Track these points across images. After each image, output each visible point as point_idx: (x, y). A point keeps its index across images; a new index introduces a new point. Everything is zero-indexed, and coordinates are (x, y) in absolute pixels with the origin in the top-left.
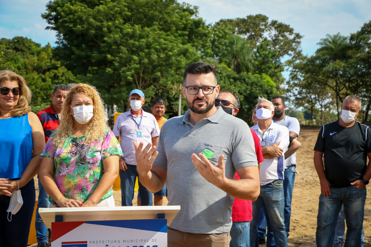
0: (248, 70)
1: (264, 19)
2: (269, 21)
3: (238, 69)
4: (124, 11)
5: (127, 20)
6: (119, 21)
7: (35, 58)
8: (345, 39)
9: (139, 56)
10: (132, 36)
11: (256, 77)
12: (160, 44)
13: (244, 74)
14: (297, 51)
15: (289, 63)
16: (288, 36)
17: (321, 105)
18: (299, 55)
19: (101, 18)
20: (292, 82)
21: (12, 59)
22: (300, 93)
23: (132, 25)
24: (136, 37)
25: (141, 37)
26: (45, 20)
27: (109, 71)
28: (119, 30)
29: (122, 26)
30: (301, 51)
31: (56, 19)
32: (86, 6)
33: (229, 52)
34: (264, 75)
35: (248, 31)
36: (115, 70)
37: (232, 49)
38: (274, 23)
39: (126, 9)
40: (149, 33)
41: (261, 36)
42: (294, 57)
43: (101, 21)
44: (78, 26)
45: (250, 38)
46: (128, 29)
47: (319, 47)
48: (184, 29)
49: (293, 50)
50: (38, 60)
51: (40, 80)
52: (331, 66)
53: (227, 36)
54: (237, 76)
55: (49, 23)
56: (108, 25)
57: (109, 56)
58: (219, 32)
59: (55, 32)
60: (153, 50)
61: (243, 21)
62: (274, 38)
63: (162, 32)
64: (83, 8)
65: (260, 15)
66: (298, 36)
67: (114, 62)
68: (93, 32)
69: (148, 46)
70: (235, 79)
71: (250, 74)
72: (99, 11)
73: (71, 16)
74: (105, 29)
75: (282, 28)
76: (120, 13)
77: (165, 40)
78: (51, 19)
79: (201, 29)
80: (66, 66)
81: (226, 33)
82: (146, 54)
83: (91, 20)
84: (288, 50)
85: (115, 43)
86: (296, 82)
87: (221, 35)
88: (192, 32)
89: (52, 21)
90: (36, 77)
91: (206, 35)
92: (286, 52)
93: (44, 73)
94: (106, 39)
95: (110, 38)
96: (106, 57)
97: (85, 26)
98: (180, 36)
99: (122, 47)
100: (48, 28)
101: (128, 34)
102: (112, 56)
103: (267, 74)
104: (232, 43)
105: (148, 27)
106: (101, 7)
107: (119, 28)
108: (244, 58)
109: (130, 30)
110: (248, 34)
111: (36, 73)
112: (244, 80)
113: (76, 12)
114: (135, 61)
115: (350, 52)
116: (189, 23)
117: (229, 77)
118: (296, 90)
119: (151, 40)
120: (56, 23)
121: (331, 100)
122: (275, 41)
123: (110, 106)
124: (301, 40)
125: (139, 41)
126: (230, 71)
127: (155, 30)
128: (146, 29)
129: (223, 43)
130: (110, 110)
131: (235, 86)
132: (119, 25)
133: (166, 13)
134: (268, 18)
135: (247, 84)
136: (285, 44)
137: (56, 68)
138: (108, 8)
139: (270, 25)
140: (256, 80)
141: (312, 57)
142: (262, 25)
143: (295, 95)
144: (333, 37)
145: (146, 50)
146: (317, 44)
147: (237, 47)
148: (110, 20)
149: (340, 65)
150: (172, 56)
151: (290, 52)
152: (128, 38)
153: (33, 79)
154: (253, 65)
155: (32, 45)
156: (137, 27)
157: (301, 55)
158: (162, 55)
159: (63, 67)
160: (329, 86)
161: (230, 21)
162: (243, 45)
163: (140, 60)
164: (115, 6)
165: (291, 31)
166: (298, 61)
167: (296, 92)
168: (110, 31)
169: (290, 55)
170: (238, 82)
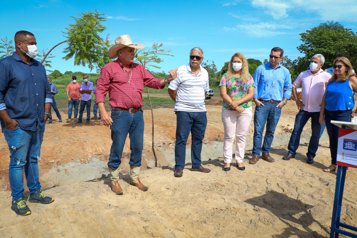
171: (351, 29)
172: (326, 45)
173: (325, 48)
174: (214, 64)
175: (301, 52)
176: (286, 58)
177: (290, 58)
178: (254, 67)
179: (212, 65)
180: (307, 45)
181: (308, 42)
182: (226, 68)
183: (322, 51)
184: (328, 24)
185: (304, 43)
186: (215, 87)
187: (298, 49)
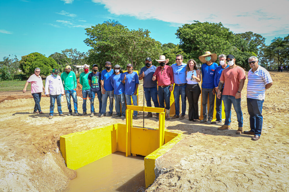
0: (246, 51)
1: (252, 33)
2: (253, 34)
3: (243, 50)
4: (203, 30)
5: (204, 33)
6: (201, 33)
7: (174, 49)
8: (282, 39)
9: (209, 45)
10: (206, 38)
11: (249, 53)
12: (217, 41)
13: (245, 52)
14: (263, 44)
15: (260, 48)
16: (260, 39)
17: (270, 63)
18: (264, 45)
19: (195, 33)
20: (260, 55)
21: (167, 50)
22: (263, 59)
23: (206, 35)
24: (208, 39)
25: (210, 38)
26: (176, 35)
27: (198, 51)
28: (201, 36)
29: (203, 35)
30: (265, 44)
31: (180, 34)
32: (190, 29)
33: (239, 45)
34: (252, 52)
35: (246, 37)
36: (200, 51)
37: (241, 44)
38: (255, 34)
39: (204, 29)
40: (212, 37)
41: (250, 39)
42: (262, 46)
43: (195, 34)
44: (187, 36)
45: (247, 39)
46: (205, 36)
47: (272, 42)
48: (225, 35)
49: (262, 43)
50: (175, 49)
51: (175, 56)
52: (277, 49)
53: (239, 39)
54: (243, 53)
55: (178, 36)
56: (198, 35)
57: (198, 46)
58: (236, 38)
59: (179, 39)
60: (214, 43)
61: (244, 34)
62: (255, 40)
63: (217, 37)
64: (189, 30)
65: (250, 32)
66: (264, 39)
67: (200, 48)
68: (192, 38)
69: (212, 42)
70: (242, 54)
71: (247, 52)
72: (194, 30)
73: (184, 33)
74: (196, 37)
75: (258, 36)
76: (202, 31)
77: (218, 39)
78: (178, 35)
79: (231, 35)
80: (184, 51)
81: (238, 38)
82: (211, 45)
83: (192, 34)
84: (260, 43)
85: (200, 41)
86: (261, 55)
87: (237, 39)
88: (228, 36)
89: (179, 35)
90: (174, 55)
91: (233, 38)
92: (259, 45)
93: (176, 53)
94: (197, 40)
95: (198, 39)
96: (197, 46)
97: (189, 36)
98: (224, 38)
99: (203, 43)
100: (177, 38)
101: (205, 37)
102: (199, 46)
103: (253, 52)
104: (240, 42)
105: (212, 35)
106: (195, 29)
107: (202, 36)
108: (245, 47)
109: (206, 36)
110: (246, 38)
111: (174, 53)
112: (245, 54)
113: (186, 31)
114: (207, 47)
115: (284, 44)
116: (227, 33)
117: (240, 53)
118: (261, 58)
119: (213, 39)
120: (180, 36)
121: (273, 61)
122: (256, 41)
123: (198, 64)
124: (265, 40)
125: (209, 40)
126: (240, 51)
127: (214, 36)
128: (211, 35)
129: (237, 41)
130: (199, 65)
131: (242, 56)
132: (201, 35)
133: (219, 30)
134: (253, 33)
135: (246, 55)
136: (259, 41)
137: (180, 52)
138: (198, 29)
139: (254, 35)
140: (249, 54)
141: (269, 46)
142: (251, 35)
143: (261, 60)
144: (277, 38)
145: (212, 43)
146: (271, 41)
147: (242, 43)
148: (198, 33)
149: (280, 48)
150: (221, 45)
151: (261, 44)
152: (205, 39)
153: (173, 55)
154: (248, 49)
155: (174, 45)
156: (208, 35)
157: (265, 45)
158: (218, 45)
159: (183, 51)
160: (275, 56)
161: (239, 34)
162: (245, 42)
163: (209, 47)
164: (200, 28)
165: (261, 37)
166: (263, 48)
167: (261, 59)
168: (198, 37)
169: (261, 45)
170: (243, 55)
171: (126, 27)
172: (107, 38)
173: (106, 42)
174: (16, 58)
175: (88, 45)
176: (76, 51)
177: (79, 51)
178: (50, 60)
179: (14, 59)
180: (92, 39)
181: (92, 36)
182: (23, 62)
183: (104, 44)
184: (110, 22)
185: (89, 37)
186: (14, 80)
187: (85, 43)
